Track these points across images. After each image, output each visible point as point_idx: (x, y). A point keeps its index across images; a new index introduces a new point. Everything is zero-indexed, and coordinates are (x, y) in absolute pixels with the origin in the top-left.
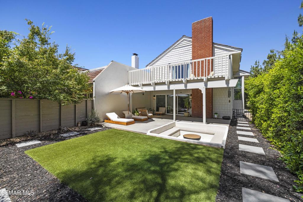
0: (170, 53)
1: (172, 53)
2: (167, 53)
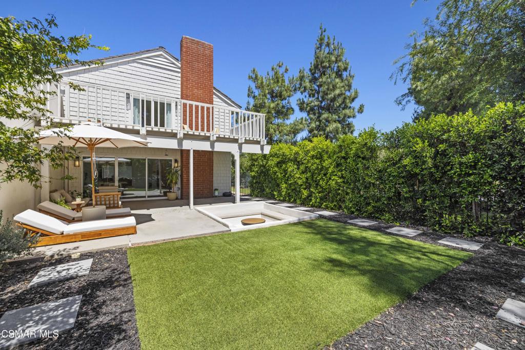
0: (127, 67)
2: (117, 64)
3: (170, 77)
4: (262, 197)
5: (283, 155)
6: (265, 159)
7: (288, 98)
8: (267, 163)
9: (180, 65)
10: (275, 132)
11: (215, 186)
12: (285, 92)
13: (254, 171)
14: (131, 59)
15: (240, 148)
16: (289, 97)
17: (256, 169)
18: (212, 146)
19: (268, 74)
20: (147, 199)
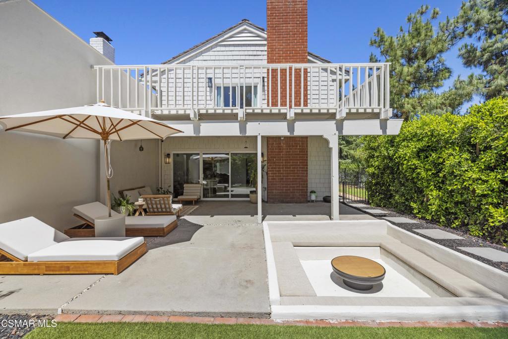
0: (210, 53)
1: (216, 53)
2: (202, 53)
3: (255, 53)
4: (388, 208)
5: (432, 135)
6: (392, 146)
7: (438, 55)
8: (396, 152)
9: (266, 36)
10: (414, 108)
11: (311, 186)
12: (432, 46)
13: (372, 166)
14: (214, 43)
15: (340, 127)
16: (441, 51)
17: (377, 163)
18: (291, 128)
19: (402, 30)
20: (230, 199)
